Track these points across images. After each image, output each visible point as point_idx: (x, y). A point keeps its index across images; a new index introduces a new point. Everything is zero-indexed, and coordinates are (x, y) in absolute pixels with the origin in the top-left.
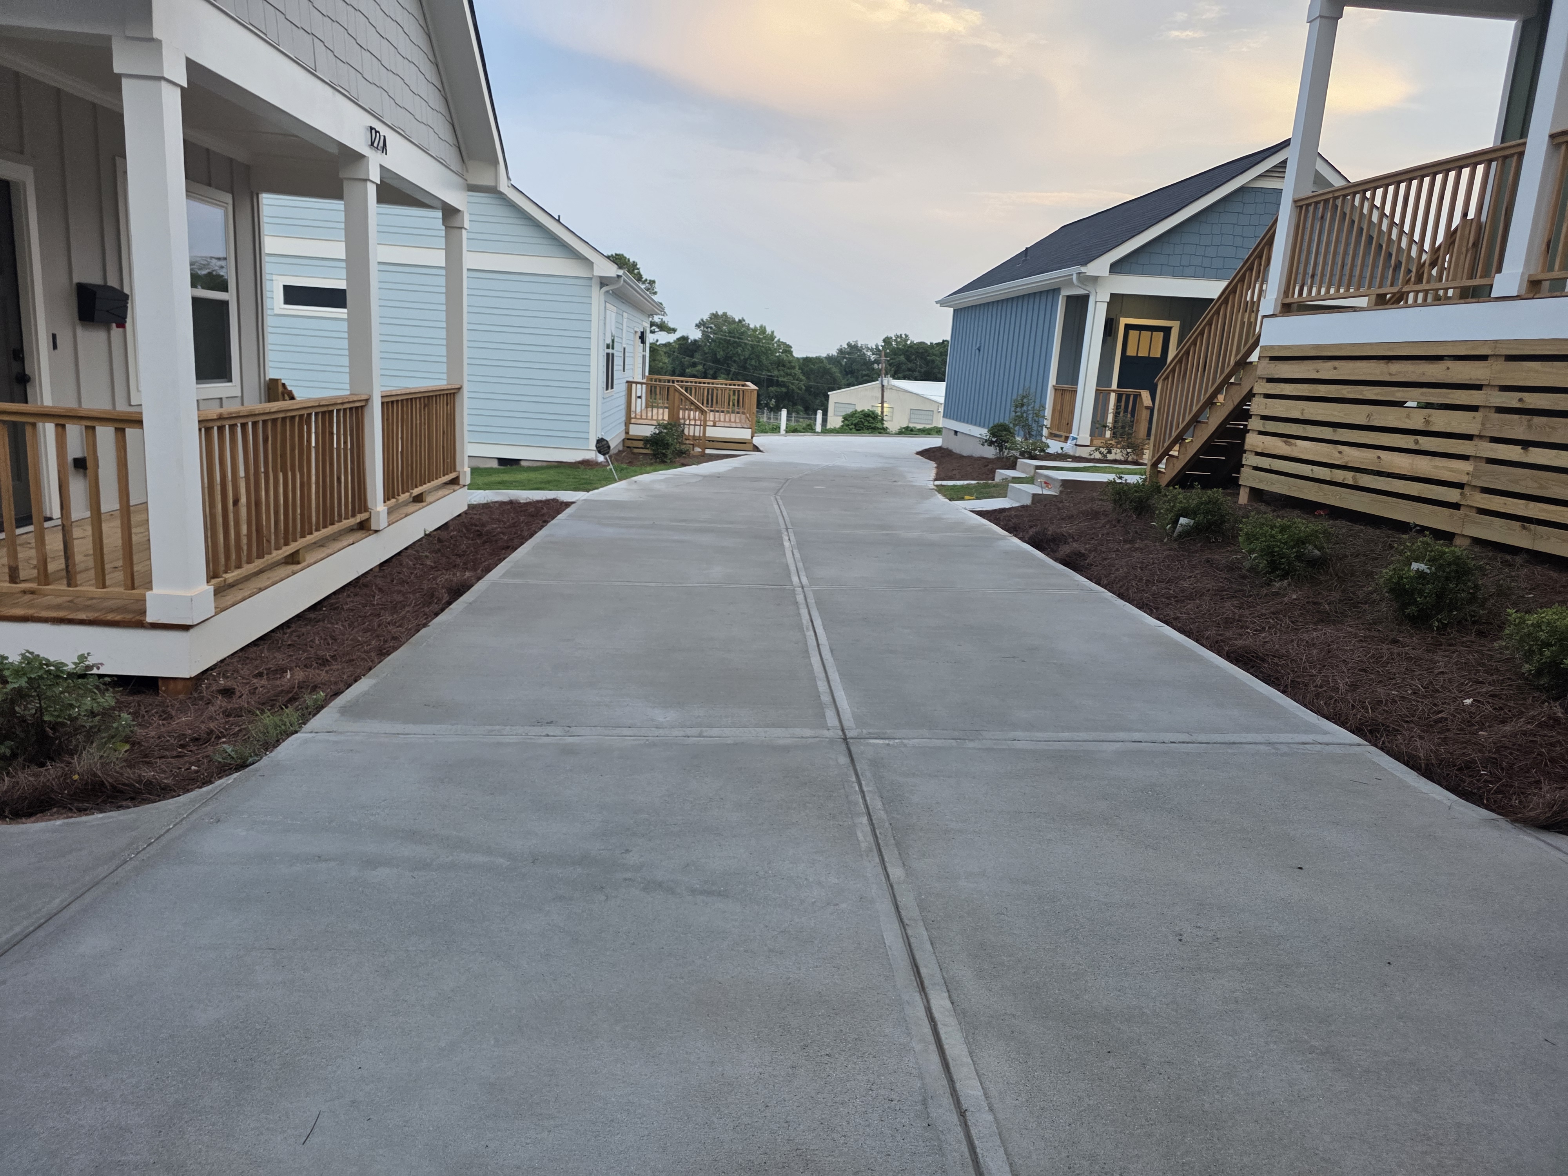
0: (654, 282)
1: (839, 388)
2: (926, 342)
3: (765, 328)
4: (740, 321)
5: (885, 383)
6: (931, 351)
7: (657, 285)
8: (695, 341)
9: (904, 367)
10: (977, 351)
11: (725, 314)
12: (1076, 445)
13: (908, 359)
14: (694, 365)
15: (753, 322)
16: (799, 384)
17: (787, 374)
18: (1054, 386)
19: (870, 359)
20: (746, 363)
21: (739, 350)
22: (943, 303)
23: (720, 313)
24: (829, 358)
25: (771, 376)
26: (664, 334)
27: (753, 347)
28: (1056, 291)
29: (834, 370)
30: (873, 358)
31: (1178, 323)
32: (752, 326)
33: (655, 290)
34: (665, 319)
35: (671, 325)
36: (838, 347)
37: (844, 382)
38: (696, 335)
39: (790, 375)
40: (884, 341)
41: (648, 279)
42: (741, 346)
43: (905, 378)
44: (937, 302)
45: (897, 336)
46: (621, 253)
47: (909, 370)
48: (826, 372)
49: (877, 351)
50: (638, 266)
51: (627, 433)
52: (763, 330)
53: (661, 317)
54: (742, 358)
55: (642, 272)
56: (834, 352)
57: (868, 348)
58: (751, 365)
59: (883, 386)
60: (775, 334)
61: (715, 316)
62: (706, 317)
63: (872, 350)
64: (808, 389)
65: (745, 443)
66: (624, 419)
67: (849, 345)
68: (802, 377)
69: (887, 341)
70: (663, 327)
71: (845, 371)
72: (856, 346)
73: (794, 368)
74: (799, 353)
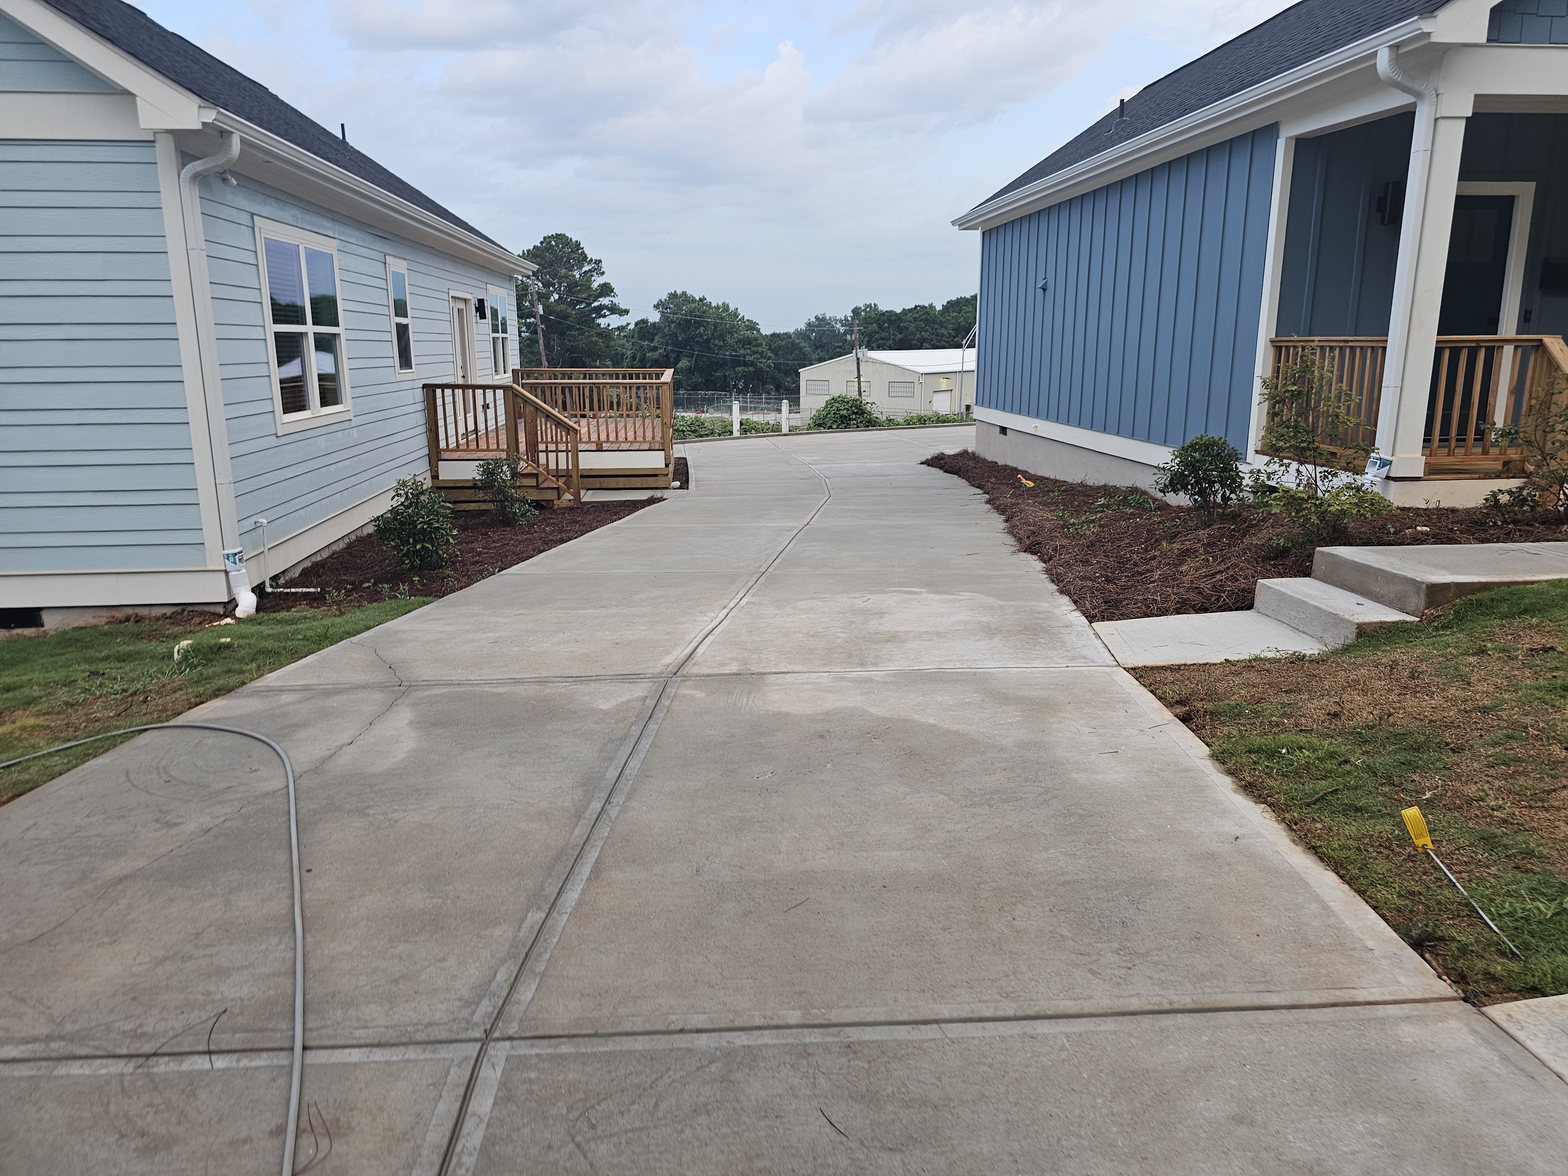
0: (600, 261)
1: (811, 364)
2: (895, 310)
3: (728, 306)
4: (701, 300)
5: (860, 355)
6: (903, 318)
7: (603, 264)
8: (655, 323)
9: (877, 336)
10: (1040, 292)
11: (684, 293)
12: (1388, 478)
13: (880, 327)
14: (655, 349)
15: (715, 300)
16: (767, 364)
17: (755, 353)
18: (1272, 341)
19: (839, 330)
20: (709, 343)
21: (702, 330)
22: (964, 223)
23: (679, 292)
24: (798, 333)
25: (736, 356)
26: (615, 317)
27: (716, 325)
28: (1272, 130)
29: (803, 344)
30: (842, 330)
31: (1532, 186)
32: (713, 304)
33: (603, 270)
34: (615, 300)
35: (623, 306)
36: (806, 321)
37: (815, 356)
38: (655, 317)
39: (757, 353)
40: (853, 311)
41: (594, 259)
42: (703, 326)
43: (880, 347)
44: (953, 223)
45: (867, 306)
46: (563, 233)
47: (882, 339)
48: (795, 346)
49: (845, 322)
50: (582, 246)
51: (435, 477)
52: (726, 307)
53: (611, 299)
54: (705, 338)
55: (586, 251)
56: (802, 326)
57: (836, 320)
58: (716, 345)
59: (858, 359)
60: (739, 311)
61: (673, 296)
62: (664, 297)
63: (841, 321)
64: (777, 366)
65: (656, 475)
66: (426, 451)
67: (817, 318)
68: (769, 354)
69: (856, 311)
70: (614, 310)
71: (815, 345)
72: (824, 319)
73: (760, 345)
74: (766, 330)
